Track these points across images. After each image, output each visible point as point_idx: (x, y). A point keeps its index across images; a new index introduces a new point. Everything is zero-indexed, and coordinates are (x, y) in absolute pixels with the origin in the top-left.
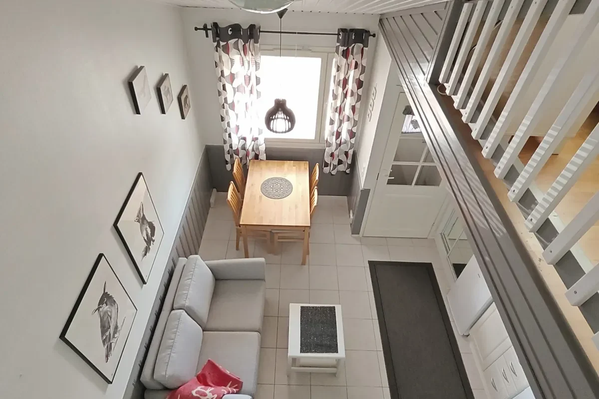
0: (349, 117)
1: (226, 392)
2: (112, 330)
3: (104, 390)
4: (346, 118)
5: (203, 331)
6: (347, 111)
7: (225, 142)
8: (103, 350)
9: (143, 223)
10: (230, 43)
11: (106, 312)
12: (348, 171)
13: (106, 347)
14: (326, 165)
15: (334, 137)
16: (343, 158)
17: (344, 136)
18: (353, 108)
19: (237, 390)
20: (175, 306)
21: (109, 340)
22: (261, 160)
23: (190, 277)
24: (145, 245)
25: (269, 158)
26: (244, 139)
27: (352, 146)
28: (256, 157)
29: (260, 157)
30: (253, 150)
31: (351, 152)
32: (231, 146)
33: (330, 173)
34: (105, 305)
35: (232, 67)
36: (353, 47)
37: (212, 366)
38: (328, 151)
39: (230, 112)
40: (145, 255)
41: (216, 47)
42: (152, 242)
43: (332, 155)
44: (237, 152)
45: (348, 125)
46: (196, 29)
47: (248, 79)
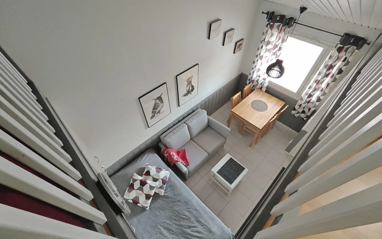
0: (322, 89)
1: (181, 162)
2: (157, 111)
3: (146, 128)
4: (320, 89)
5: (191, 139)
6: (324, 85)
7: (250, 74)
8: (151, 115)
9: (189, 84)
10: (276, 24)
11: (158, 103)
12: (305, 119)
13: (152, 114)
14: (294, 109)
15: (307, 96)
16: (306, 110)
17: (314, 98)
18: (328, 85)
19: (186, 165)
20: (186, 122)
21: (155, 113)
22: (262, 90)
23: (197, 116)
24: (186, 92)
25: (266, 91)
26: (260, 76)
27: (315, 106)
28: (261, 88)
29: (262, 89)
30: (261, 84)
31: (312, 109)
32: (252, 78)
33: (294, 114)
34: (158, 100)
35: (270, 38)
36: (350, 47)
37: (184, 152)
38: (300, 102)
39: (259, 60)
40: (185, 96)
41: (268, 24)
42: (190, 94)
43: (300, 105)
44: (253, 81)
45: (320, 93)
46: (263, 13)
47: (276, 46)
